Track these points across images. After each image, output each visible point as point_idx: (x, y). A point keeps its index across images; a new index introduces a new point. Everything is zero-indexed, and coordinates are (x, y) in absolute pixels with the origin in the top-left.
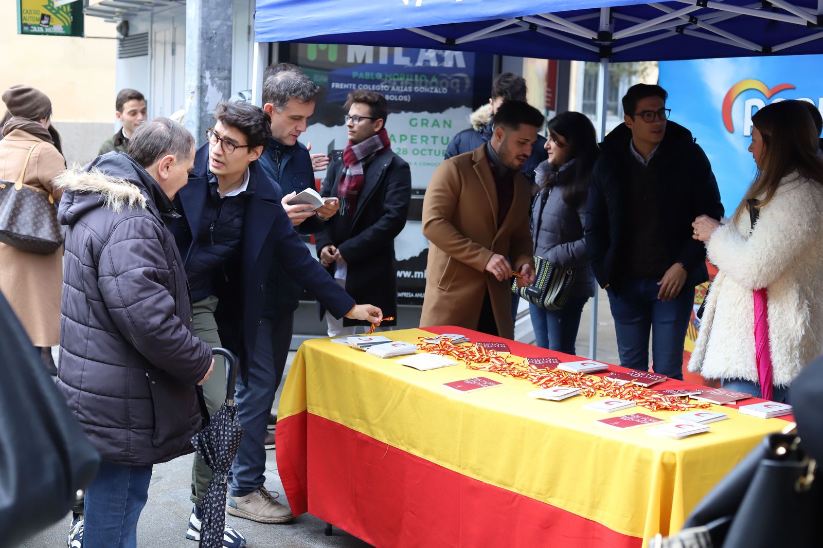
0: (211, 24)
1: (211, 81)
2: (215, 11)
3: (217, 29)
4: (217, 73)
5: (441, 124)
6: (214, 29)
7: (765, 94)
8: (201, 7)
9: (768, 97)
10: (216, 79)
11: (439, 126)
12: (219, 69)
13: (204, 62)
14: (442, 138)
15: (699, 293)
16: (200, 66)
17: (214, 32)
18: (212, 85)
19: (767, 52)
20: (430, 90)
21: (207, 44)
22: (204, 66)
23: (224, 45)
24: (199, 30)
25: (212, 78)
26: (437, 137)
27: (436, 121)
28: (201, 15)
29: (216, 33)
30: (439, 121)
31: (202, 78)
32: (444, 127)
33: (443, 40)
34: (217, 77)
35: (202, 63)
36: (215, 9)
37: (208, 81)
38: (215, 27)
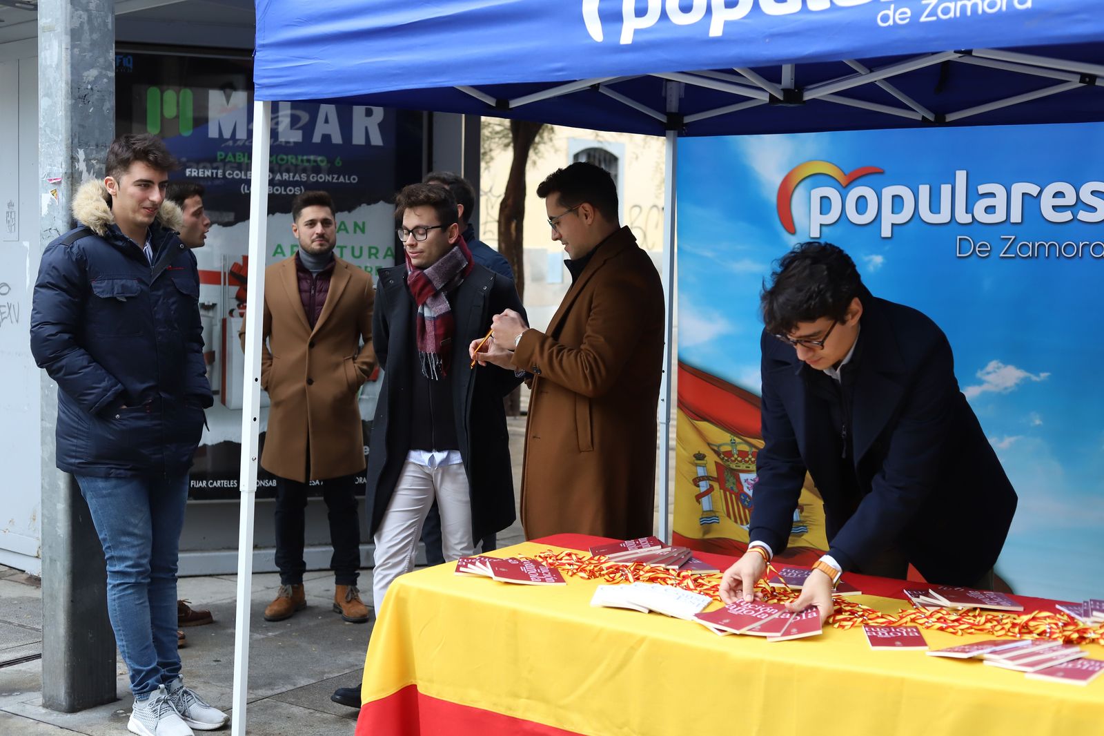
0: (85, 74)
1: (87, 165)
2: (91, 54)
3: (94, 82)
4: (94, 152)
5: (350, 227)
6: (89, 83)
7: (841, 182)
8: (69, 47)
9: (844, 185)
10: (94, 162)
11: (347, 232)
12: (97, 146)
13: (75, 135)
14: (353, 248)
15: (750, 456)
16: (70, 140)
17: (89, 87)
18: (89, 171)
19: (940, 122)
20: (333, 178)
21: (80, 105)
22: (76, 140)
23: (105, 108)
24: (67, 83)
25: (87, 160)
26: (346, 247)
27: (343, 223)
28: (69, 61)
29: (92, 89)
30: (346, 223)
31: (73, 159)
32: (355, 232)
33: (491, 102)
34: (94, 159)
35: (73, 136)
36: (91, 51)
37: (82, 166)
38: (91, 79)
